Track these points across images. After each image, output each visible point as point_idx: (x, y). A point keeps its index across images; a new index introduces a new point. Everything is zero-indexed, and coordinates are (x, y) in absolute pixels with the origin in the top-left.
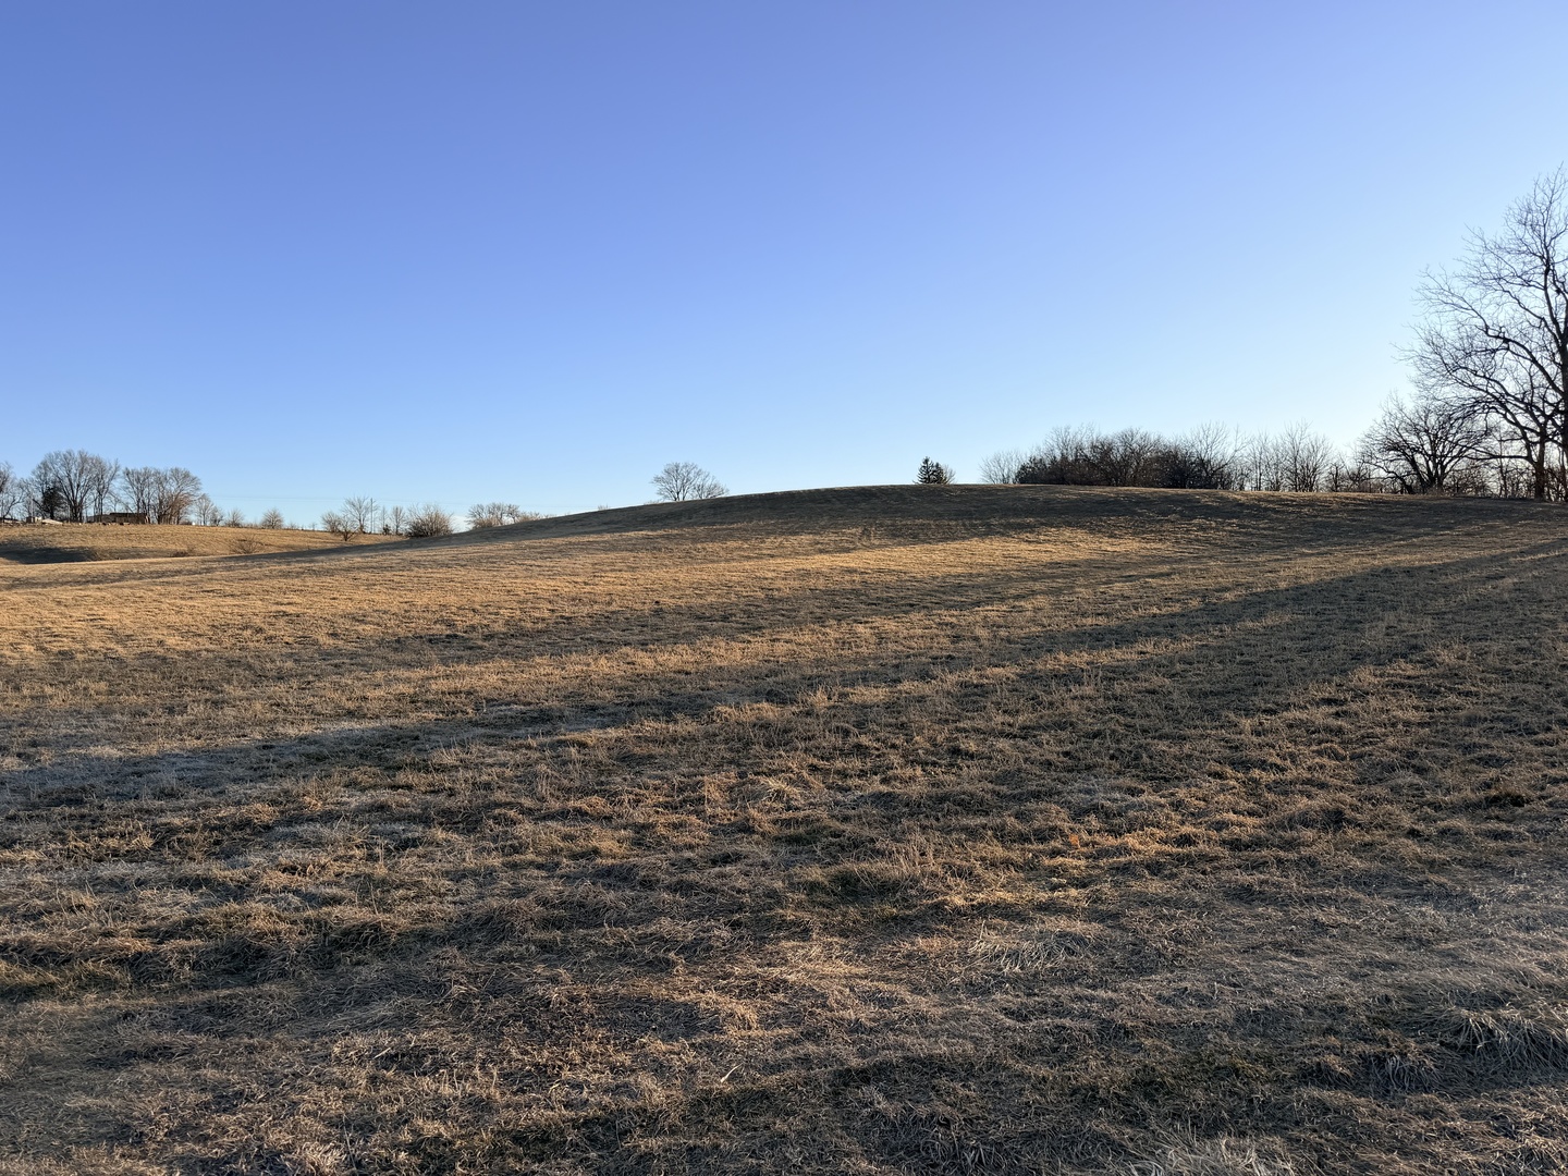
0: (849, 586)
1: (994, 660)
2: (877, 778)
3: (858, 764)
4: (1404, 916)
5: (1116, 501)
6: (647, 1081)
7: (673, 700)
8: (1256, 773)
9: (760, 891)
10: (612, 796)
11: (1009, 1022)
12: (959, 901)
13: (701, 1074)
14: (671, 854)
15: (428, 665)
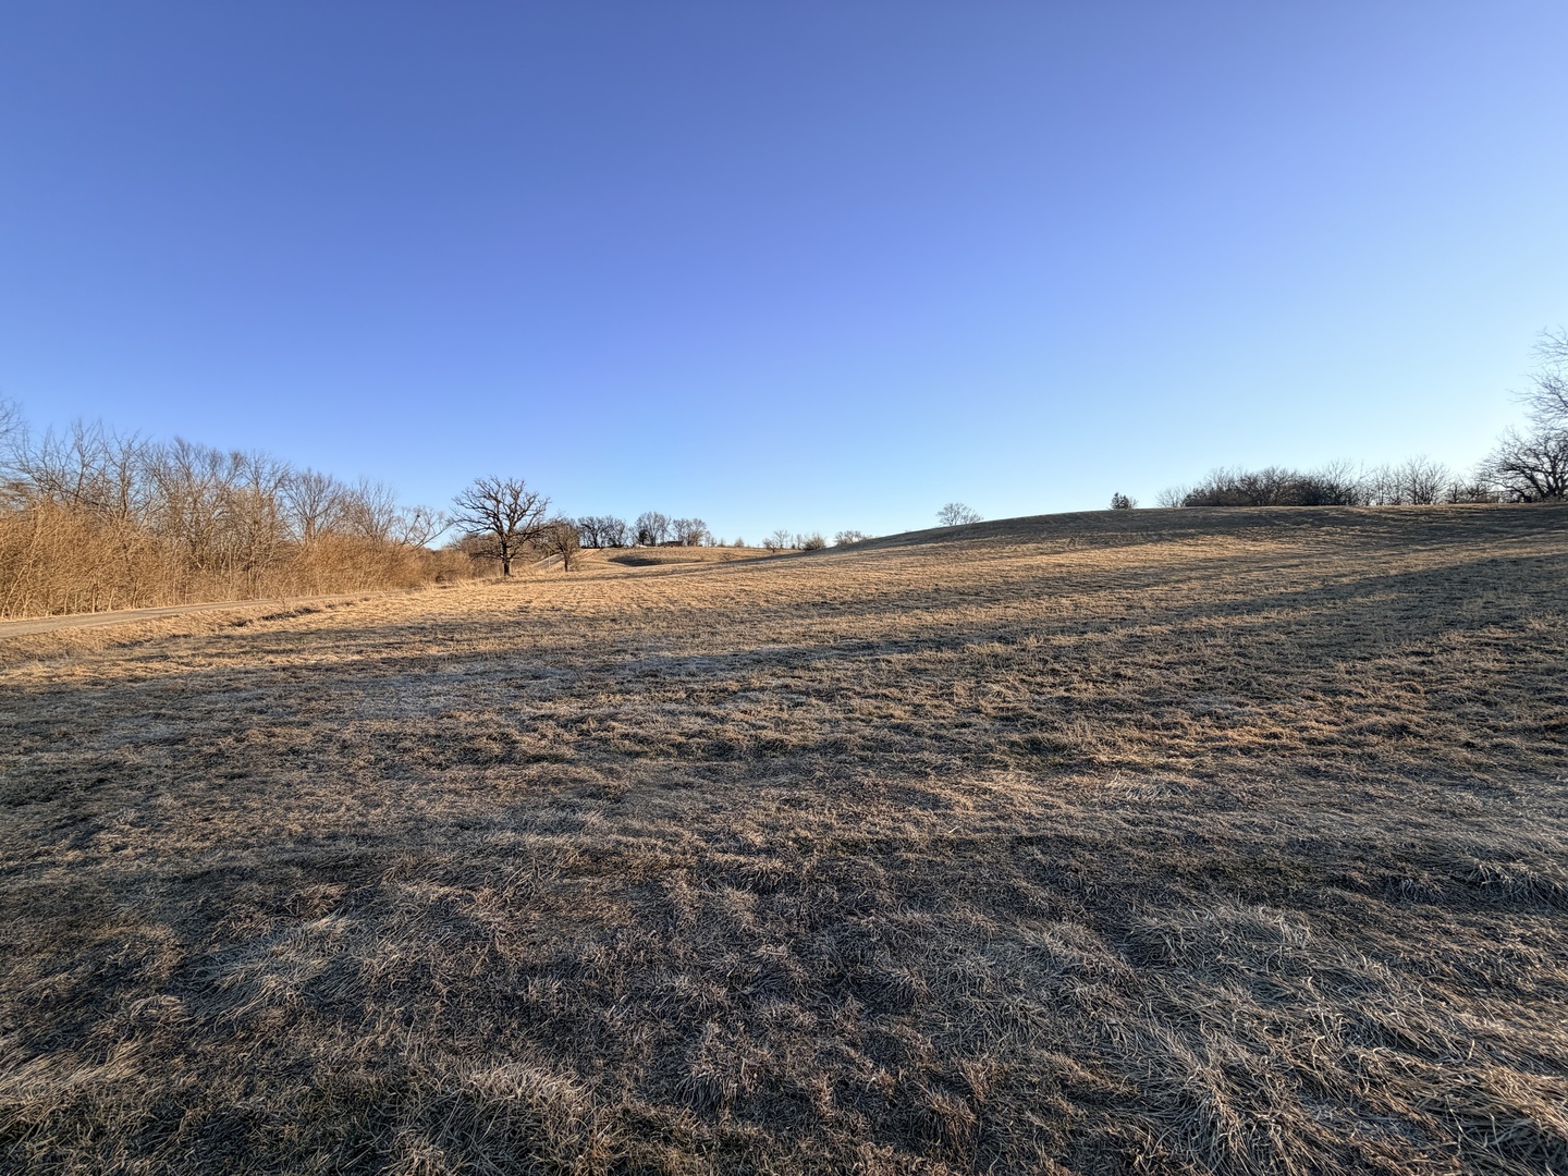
0: (1059, 575)
1: (1155, 621)
2: (1063, 688)
3: (1051, 680)
4: (1444, 797)
5: (1260, 516)
6: (909, 827)
7: (942, 640)
8: (1342, 698)
9: (981, 743)
10: (902, 689)
11: (1125, 825)
12: (1104, 758)
13: (938, 828)
14: (932, 720)
15: (811, 617)
